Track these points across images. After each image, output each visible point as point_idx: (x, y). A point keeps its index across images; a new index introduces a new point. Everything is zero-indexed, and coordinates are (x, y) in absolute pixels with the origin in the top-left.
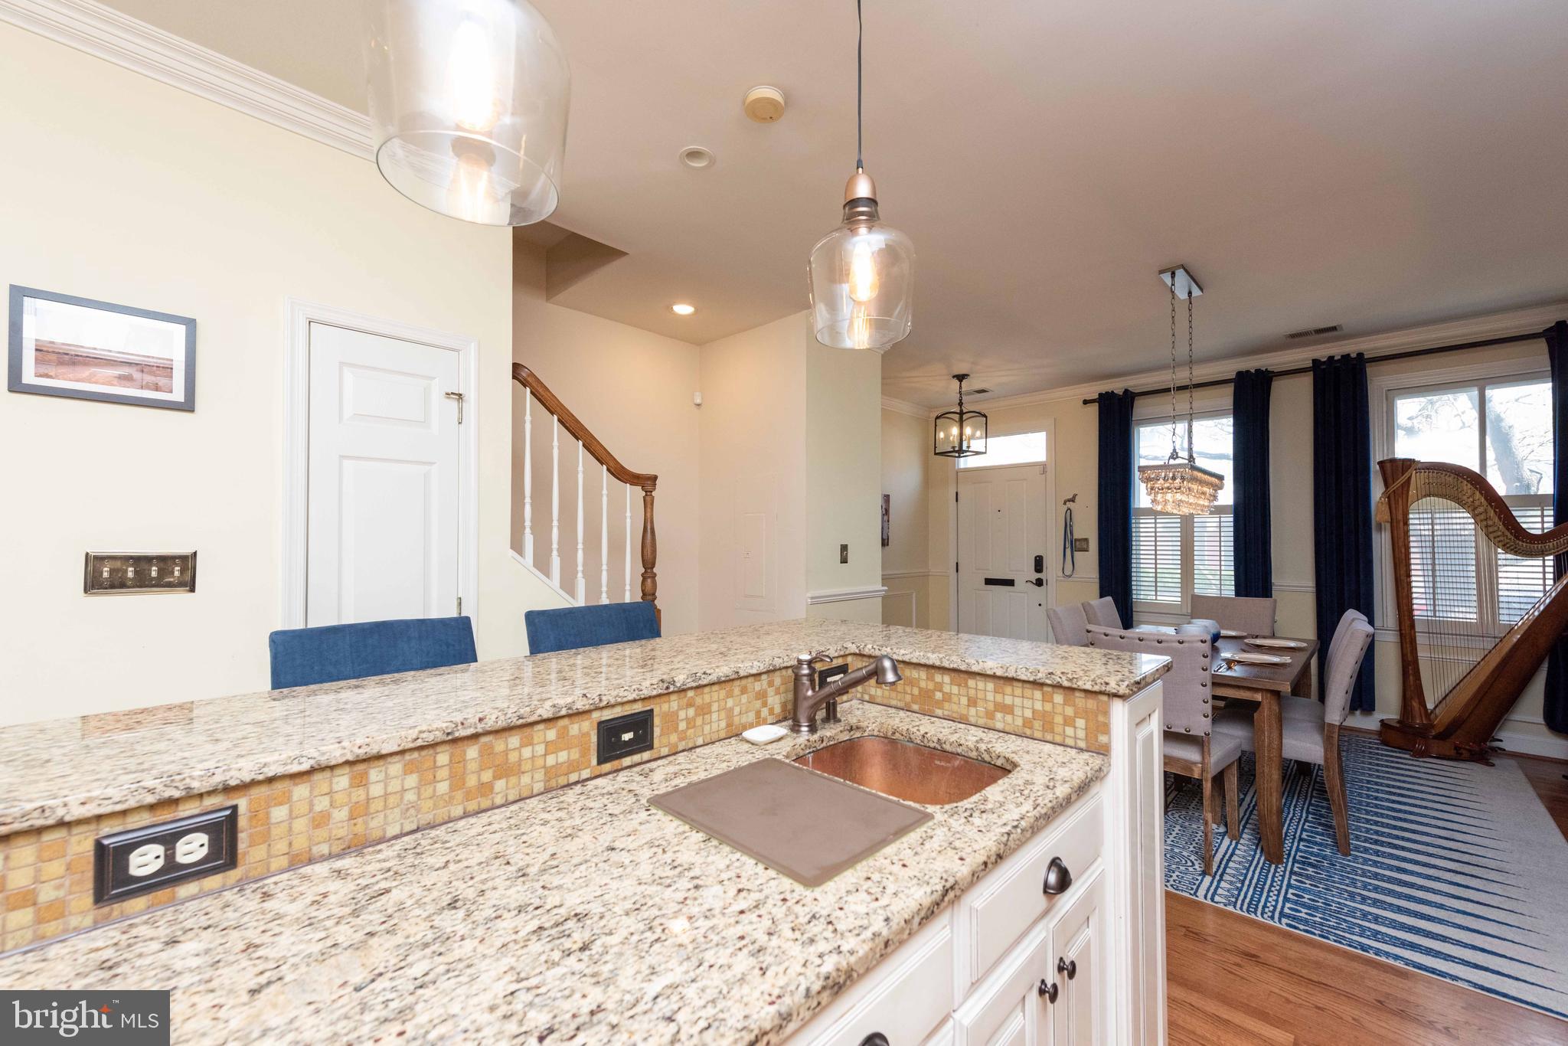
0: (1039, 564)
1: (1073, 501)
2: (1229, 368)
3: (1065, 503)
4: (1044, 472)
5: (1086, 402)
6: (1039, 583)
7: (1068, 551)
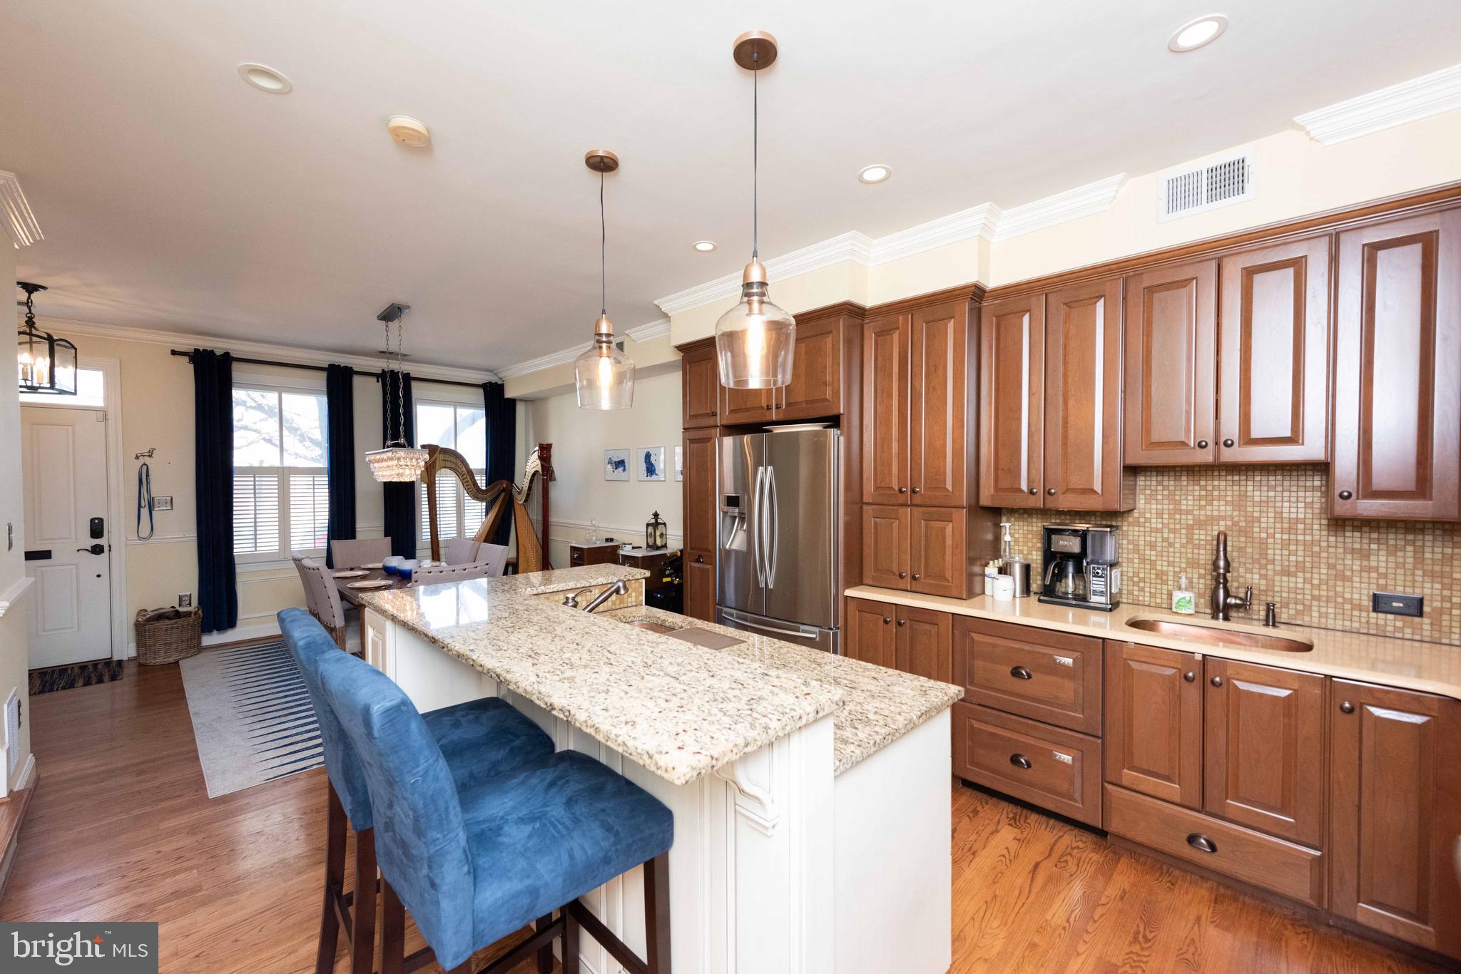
0: (97, 529)
1: (150, 456)
2: (325, 359)
3: (137, 457)
4: (105, 418)
5: (174, 353)
6: (97, 550)
7: (145, 512)
